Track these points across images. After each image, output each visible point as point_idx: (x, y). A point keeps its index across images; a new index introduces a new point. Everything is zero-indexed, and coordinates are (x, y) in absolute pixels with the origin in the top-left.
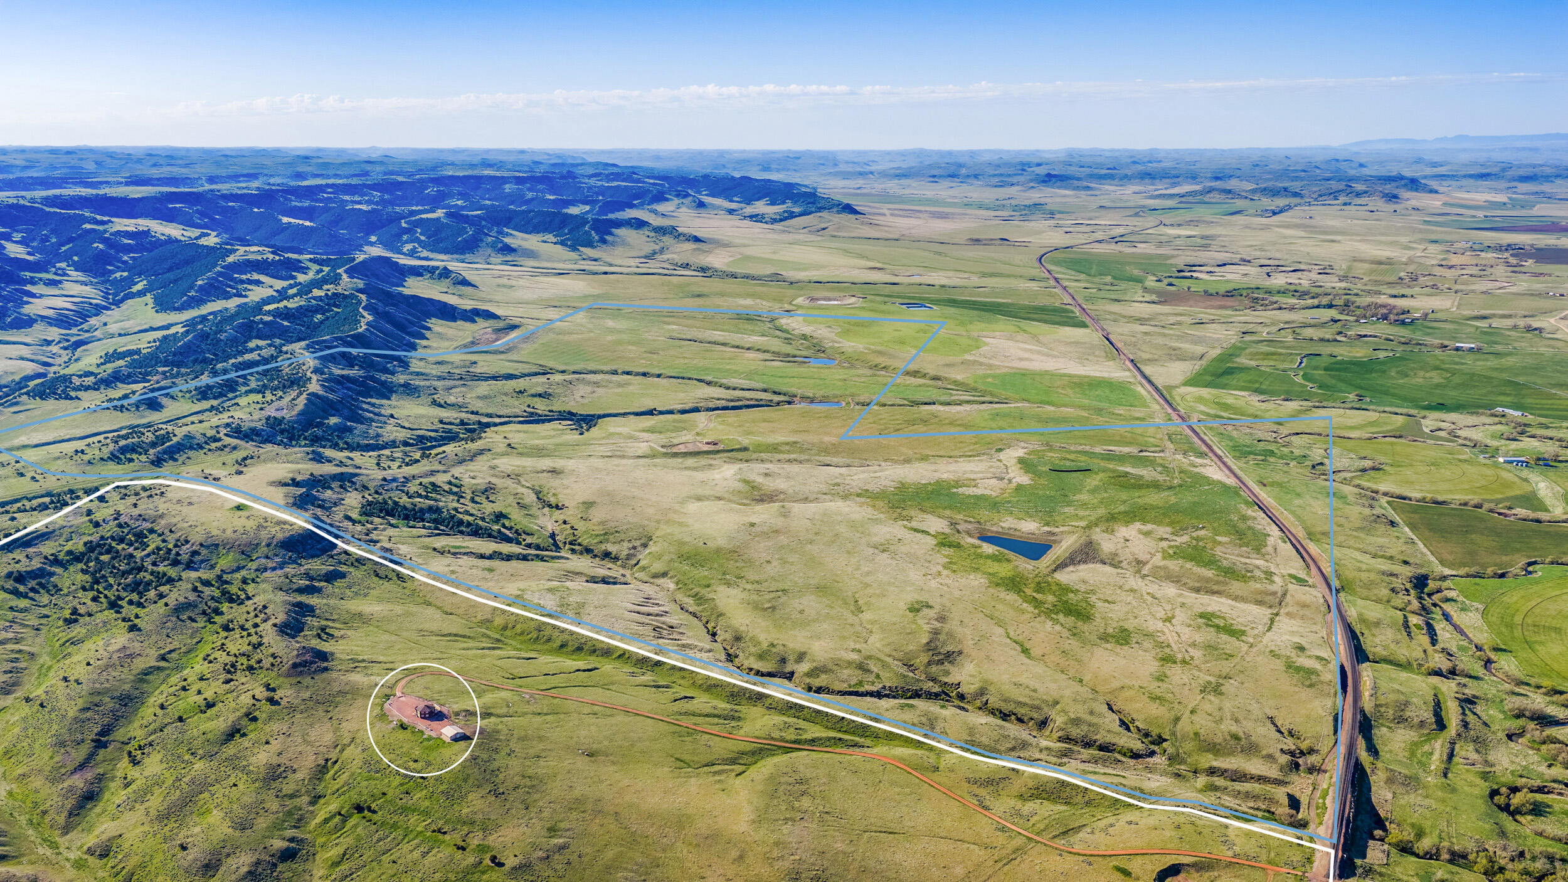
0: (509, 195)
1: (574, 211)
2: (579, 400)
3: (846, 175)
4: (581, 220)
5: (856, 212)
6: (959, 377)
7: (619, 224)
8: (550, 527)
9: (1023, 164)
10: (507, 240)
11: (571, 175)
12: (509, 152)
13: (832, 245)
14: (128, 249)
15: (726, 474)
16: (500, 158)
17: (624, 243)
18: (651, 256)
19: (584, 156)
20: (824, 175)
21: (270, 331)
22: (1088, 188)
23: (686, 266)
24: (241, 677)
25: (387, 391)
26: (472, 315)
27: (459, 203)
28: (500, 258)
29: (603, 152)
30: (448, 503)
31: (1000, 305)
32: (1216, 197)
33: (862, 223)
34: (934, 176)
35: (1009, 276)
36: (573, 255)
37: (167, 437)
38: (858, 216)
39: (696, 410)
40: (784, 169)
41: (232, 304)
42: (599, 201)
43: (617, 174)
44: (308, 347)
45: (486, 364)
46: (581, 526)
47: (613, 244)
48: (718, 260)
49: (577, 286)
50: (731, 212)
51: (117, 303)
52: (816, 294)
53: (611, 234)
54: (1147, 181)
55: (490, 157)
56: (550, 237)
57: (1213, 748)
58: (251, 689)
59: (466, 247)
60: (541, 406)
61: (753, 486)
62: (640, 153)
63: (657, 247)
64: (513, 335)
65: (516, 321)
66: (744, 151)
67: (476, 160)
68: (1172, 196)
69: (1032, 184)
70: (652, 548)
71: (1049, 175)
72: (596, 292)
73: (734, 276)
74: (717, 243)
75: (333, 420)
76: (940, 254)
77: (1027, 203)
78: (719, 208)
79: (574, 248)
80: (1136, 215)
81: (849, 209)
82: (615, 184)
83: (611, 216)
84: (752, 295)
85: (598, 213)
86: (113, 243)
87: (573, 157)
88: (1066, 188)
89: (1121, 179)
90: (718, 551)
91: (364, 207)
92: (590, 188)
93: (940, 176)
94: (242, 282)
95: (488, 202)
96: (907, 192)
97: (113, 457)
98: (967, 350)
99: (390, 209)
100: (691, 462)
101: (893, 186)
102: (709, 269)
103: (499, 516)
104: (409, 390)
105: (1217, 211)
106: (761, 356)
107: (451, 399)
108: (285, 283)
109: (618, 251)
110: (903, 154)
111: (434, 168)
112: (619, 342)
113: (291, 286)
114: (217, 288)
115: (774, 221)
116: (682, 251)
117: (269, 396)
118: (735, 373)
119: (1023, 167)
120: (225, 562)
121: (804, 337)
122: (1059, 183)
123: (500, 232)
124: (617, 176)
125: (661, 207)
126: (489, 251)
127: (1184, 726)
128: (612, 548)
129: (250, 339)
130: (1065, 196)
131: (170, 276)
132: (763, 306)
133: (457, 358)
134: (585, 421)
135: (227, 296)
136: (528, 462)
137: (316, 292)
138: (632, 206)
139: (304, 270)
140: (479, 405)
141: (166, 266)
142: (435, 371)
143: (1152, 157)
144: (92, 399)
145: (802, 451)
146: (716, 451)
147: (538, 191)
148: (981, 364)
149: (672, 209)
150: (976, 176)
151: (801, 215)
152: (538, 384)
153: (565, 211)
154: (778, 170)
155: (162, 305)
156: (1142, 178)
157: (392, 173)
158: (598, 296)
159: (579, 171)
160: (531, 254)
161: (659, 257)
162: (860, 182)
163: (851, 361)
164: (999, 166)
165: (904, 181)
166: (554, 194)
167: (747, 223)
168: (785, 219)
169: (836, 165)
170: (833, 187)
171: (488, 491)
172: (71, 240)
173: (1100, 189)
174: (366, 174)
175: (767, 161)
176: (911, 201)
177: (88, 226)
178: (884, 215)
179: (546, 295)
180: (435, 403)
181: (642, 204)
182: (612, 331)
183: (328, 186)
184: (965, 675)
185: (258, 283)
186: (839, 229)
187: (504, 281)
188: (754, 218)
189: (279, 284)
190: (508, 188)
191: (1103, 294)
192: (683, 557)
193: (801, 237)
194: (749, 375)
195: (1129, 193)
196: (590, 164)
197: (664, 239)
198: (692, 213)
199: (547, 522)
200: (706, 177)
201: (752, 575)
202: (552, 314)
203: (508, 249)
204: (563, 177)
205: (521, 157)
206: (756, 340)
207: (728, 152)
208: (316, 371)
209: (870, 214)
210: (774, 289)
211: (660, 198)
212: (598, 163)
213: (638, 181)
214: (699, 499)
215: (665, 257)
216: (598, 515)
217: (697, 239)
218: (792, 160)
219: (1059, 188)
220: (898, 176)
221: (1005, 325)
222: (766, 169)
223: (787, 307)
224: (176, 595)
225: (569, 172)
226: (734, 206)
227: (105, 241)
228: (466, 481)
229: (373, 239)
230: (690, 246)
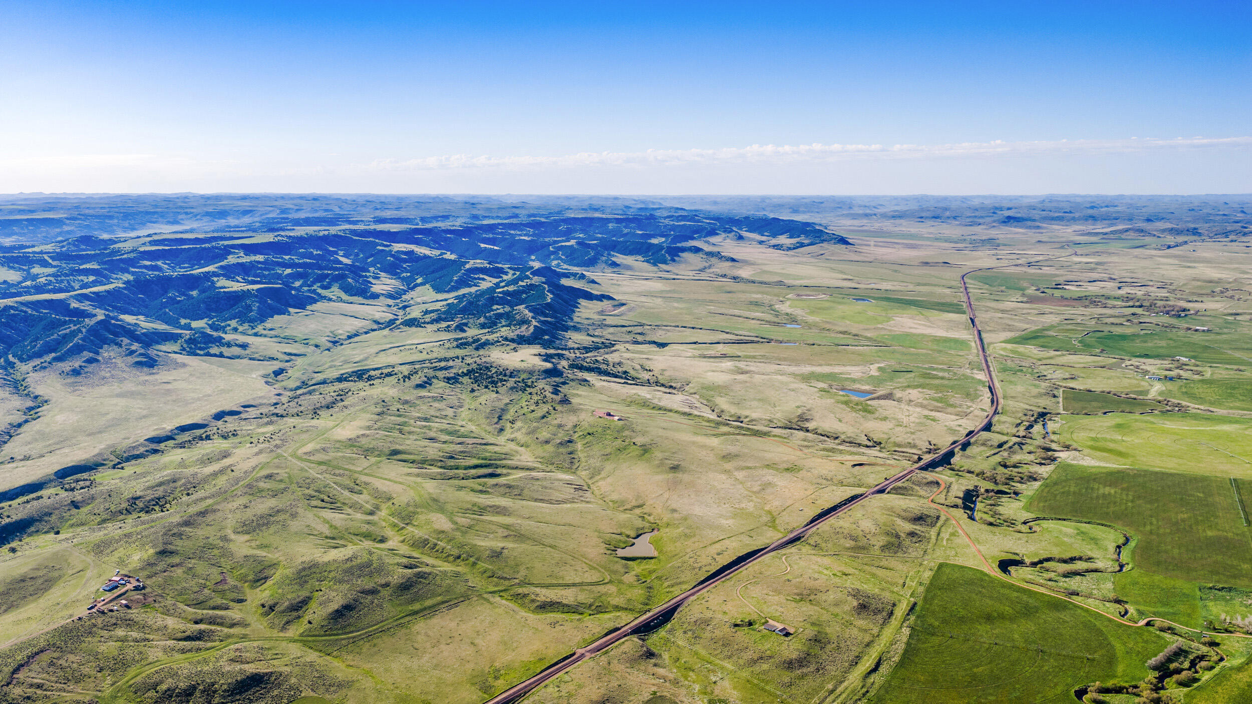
0: (612, 231)
1: (655, 241)
2: (659, 336)
3: (855, 217)
4: (659, 247)
5: (847, 243)
6: (869, 335)
7: (683, 250)
8: (647, 377)
9: (996, 208)
10: (613, 259)
11: (652, 217)
12: (606, 198)
13: (824, 265)
14: (405, 261)
15: (728, 364)
16: (601, 203)
17: (686, 262)
18: (702, 270)
19: (661, 201)
20: (838, 216)
21: (502, 302)
22: (1038, 227)
23: (724, 276)
24: (541, 405)
25: (566, 329)
26: (601, 298)
27: (581, 235)
28: (611, 270)
29: (674, 198)
30: (603, 367)
31: (917, 301)
32: (1131, 235)
33: (850, 251)
34: (922, 217)
35: (935, 285)
36: (655, 268)
37: (478, 340)
38: (848, 246)
39: (718, 343)
40: (809, 212)
41: (473, 290)
42: (671, 235)
43: (685, 216)
44: (526, 308)
45: (610, 321)
46: (660, 377)
47: (679, 262)
48: (745, 273)
49: (657, 286)
50: (761, 242)
51: (412, 289)
52: (801, 293)
53: (679, 256)
54: (1090, 222)
55: (595, 203)
56: (640, 258)
57: (899, 446)
58: (545, 408)
59: (591, 263)
60: (640, 338)
61: (739, 368)
62: (702, 199)
63: (707, 265)
64: (623, 308)
65: (624, 302)
66: (782, 197)
67: (585, 205)
68: (1097, 234)
69: (994, 224)
70: (691, 385)
71: (1009, 218)
72: (668, 289)
73: (753, 282)
74: (746, 262)
75: (546, 337)
76: (896, 271)
77: (984, 238)
78: (753, 240)
79: (655, 264)
80: (1062, 247)
81: (843, 241)
82: (682, 223)
83: (679, 245)
84: (763, 293)
85: (670, 243)
86: (396, 256)
87: (653, 203)
88: (1021, 227)
89: (1068, 221)
90: (719, 386)
91: (526, 238)
92: (665, 226)
93: (927, 218)
94: (476, 279)
95: (599, 236)
96: (897, 229)
97: (458, 347)
98: (881, 323)
99: (541, 239)
100: (712, 360)
101: (888, 225)
102: (738, 278)
103: (625, 372)
104: (576, 329)
105: (1128, 245)
106: (759, 322)
107: (596, 334)
108: (498, 280)
109: (683, 266)
110: (906, 199)
111: (559, 213)
112: (681, 314)
113: (501, 282)
114: (464, 282)
115: (789, 249)
116: (724, 267)
117: (513, 328)
118: (743, 329)
119: (995, 210)
120: (524, 376)
121: (787, 314)
122: (1016, 223)
123: (609, 254)
124: (684, 218)
125: (713, 239)
126: (604, 265)
127: (892, 440)
128: (674, 385)
129: (493, 305)
130: (1017, 233)
131: (437, 275)
132: (767, 298)
133: (596, 317)
134: (663, 345)
135: (470, 286)
136: (637, 356)
137: (521, 283)
138: (693, 239)
139: (506, 273)
140: (609, 337)
141: (431, 270)
142: (586, 322)
143: (1110, 203)
144: (431, 328)
145: (767, 358)
146: (724, 356)
147: (631, 228)
148: (885, 329)
149: (720, 240)
150: (955, 218)
151: (808, 245)
152: (639, 329)
153: (649, 241)
154: (804, 212)
155: (438, 289)
156: (1086, 220)
157: (534, 215)
158: (670, 291)
159: (657, 214)
160: (628, 268)
161: (708, 271)
162: (865, 221)
163: (809, 326)
164: (977, 210)
165: (898, 221)
166: (641, 230)
167: (771, 250)
168: (798, 247)
169: (850, 208)
170: (839, 225)
171: (620, 364)
172: (372, 255)
173: (1046, 228)
174: (516, 216)
175: (797, 205)
176: (897, 236)
177: (381, 248)
178: (869, 245)
179: (639, 290)
180: (588, 335)
181: (700, 237)
182: (676, 308)
183: (499, 224)
184: (811, 425)
185: (483, 279)
186: (833, 254)
187: (615, 282)
188: (777, 247)
189: (495, 281)
190: (611, 226)
191: (992, 297)
192: (703, 388)
193: (804, 260)
194: (749, 330)
195: (1067, 232)
196: (665, 208)
197: (712, 259)
198: (734, 243)
199: (646, 376)
200: (747, 218)
201: (732, 394)
202: (643, 299)
203: (615, 264)
204: (647, 218)
205: (616, 202)
206: (758, 315)
207: (769, 198)
208: (533, 318)
209: (859, 245)
210: (776, 290)
211: (713, 233)
212: (671, 208)
213: (699, 221)
214: (713, 371)
215: (711, 270)
216: (667, 374)
217: (733, 260)
218: (817, 204)
219: (1015, 227)
220: (894, 217)
221: (913, 310)
222: (795, 211)
223: (781, 299)
224: (508, 385)
225: (651, 215)
226: (764, 238)
227: (392, 256)
228: (610, 359)
229: (533, 257)
230: (729, 264)
